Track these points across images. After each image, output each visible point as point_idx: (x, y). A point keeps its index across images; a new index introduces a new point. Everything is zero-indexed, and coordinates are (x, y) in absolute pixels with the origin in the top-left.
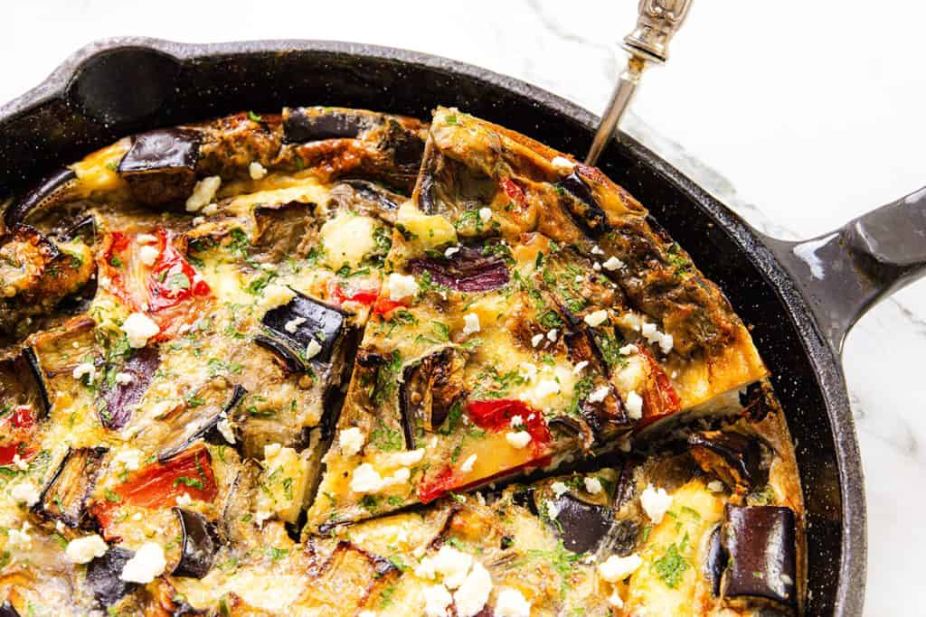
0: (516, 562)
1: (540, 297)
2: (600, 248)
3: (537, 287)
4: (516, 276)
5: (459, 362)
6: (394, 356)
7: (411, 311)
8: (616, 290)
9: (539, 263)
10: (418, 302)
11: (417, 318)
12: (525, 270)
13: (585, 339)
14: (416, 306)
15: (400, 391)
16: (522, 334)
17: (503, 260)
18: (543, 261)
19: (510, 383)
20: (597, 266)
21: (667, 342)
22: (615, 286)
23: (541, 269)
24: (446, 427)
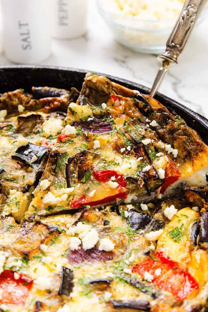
0: (110, 231)
1: (125, 136)
2: (149, 119)
3: (124, 132)
4: (116, 129)
5: (90, 157)
6: (65, 154)
7: (73, 139)
8: (155, 133)
9: (125, 125)
10: (76, 136)
11: (75, 142)
12: (119, 126)
13: (142, 149)
14: (75, 138)
15: (66, 167)
16: (117, 148)
17: (111, 123)
18: (126, 124)
19: (111, 165)
20: (148, 125)
21: (175, 152)
22: (154, 132)
23: (126, 127)
24: (83, 180)
